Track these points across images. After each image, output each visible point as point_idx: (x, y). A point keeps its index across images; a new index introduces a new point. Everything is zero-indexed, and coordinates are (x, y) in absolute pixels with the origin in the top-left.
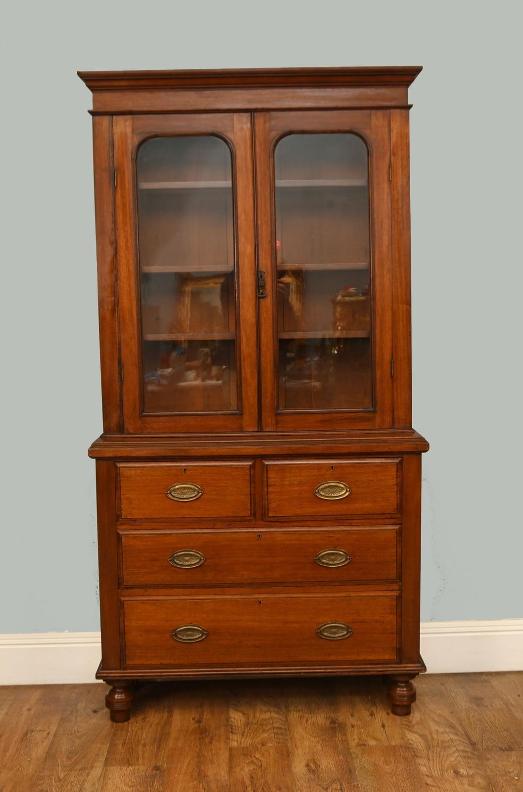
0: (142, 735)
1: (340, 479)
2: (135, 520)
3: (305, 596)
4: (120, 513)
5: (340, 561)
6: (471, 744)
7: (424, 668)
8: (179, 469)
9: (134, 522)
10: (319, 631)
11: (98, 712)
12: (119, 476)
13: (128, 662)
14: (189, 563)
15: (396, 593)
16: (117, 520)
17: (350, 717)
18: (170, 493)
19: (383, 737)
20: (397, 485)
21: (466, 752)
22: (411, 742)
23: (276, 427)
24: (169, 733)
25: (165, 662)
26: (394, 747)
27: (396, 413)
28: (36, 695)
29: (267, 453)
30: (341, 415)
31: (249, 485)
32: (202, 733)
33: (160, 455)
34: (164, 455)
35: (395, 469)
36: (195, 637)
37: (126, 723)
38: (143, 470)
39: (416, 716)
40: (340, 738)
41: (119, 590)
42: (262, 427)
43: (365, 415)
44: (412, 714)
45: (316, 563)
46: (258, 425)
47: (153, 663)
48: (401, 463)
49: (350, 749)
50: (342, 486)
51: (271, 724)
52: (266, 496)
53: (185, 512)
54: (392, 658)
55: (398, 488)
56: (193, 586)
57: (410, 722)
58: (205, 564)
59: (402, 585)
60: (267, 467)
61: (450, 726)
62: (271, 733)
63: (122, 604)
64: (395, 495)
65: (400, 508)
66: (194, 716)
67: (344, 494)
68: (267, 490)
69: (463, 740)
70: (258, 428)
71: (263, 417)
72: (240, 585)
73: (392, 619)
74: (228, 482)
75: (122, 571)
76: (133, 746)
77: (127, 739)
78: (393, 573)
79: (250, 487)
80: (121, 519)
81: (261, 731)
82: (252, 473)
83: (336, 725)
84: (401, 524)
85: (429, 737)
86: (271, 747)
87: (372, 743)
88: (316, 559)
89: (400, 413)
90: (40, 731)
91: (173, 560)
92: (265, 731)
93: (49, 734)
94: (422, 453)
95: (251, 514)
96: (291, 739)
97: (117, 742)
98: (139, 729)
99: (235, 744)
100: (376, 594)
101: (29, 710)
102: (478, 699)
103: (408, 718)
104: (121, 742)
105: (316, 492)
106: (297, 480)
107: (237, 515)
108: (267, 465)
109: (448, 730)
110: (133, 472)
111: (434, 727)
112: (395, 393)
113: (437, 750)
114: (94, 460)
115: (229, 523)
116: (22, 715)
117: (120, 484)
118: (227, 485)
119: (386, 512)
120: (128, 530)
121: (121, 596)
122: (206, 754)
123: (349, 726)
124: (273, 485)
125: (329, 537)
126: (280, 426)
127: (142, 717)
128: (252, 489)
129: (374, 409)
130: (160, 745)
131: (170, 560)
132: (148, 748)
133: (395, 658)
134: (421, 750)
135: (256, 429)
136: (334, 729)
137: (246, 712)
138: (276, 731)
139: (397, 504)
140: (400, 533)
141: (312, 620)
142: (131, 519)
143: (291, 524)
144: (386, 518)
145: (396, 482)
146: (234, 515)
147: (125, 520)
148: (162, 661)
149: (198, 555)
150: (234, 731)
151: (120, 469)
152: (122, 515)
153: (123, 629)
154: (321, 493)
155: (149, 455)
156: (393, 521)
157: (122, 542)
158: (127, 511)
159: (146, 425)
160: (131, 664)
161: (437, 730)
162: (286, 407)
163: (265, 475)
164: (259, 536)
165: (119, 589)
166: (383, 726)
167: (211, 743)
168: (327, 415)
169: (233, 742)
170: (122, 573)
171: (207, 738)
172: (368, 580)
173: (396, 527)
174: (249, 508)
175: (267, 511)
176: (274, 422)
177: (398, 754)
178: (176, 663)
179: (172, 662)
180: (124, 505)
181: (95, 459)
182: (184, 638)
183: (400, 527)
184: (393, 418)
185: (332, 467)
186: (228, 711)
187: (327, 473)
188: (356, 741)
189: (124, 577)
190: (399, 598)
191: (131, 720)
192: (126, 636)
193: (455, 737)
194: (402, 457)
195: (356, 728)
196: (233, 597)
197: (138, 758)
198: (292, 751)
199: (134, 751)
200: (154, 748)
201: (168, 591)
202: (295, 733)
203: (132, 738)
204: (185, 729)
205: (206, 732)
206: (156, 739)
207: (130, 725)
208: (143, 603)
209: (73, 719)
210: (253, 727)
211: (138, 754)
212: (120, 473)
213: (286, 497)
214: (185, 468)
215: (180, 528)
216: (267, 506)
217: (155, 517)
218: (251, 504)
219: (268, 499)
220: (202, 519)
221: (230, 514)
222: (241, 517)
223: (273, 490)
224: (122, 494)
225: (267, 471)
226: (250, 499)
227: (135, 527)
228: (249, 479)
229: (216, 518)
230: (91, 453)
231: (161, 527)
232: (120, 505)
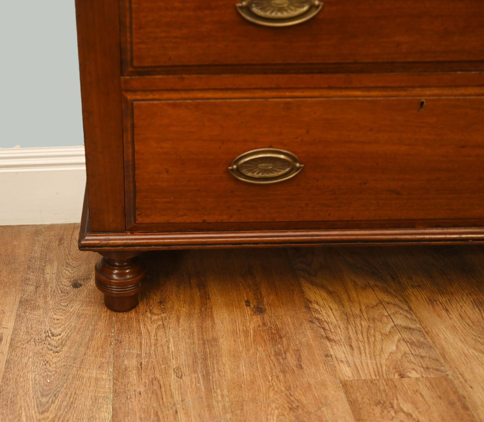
0: (168, 341)
11: (81, 285)
13: (139, 220)
14: (285, 15)
24: (215, 340)
25: (210, 219)
36: (276, 174)
37: (133, 311)
41: (122, 78)
47: (188, 221)
51: (386, 316)
56: (285, 70)
62: (399, 342)
63: (128, 108)
66: (246, 299)
75: (128, 35)
76: (158, 376)
77: (143, 355)
81: (378, 335)
86: (417, 379)
97: (126, 362)
98: (158, 328)
99: (347, 372)
104: (135, 362)
121: (127, 91)
122: (303, 399)
127: (158, 300)
130: (208, 374)
132: (187, 380)
137: (331, 289)
138: (405, 336)
148: (205, 218)
150: (332, 337)
153: (130, 158)
160: (145, 222)
165: (122, 74)
167: (302, 368)
169: (341, 364)
170: (129, 40)
171: (288, 355)
178: (232, 220)
179: (225, 218)
182: (255, 175)
186: (300, 285)
189: (135, 48)
191: (142, 307)
196: (366, 94)
197: (176, 412)
198: (465, 394)
199: (163, 389)
200: (199, 382)
201: (227, 79)
202: (443, 343)
203: (152, 352)
204: (241, 328)
205: (281, 338)
206: (195, 354)
207: (141, 317)
208: (174, 105)
209: (41, 302)
210: (359, 324)
211: (173, 397)
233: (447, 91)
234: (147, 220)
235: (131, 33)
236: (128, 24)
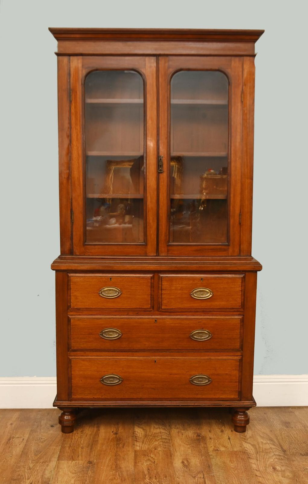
0: (81, 441)
1: (206, 287)
3: (183, 358)
4: (70, 304)
5: (205, 337)
6: (283, 451)
7: (255, 404)
8: (107, 278)
9: (78, 310)
10: (191, 380)
11: (54, 426)
12: (70, 282)
13: (73, 397)
14: (112, 336)
15: (239, 357)
16: (68, 309)
17: (209, 433)
18: (101, 293)
19: (229, 446)
20: (241, 291)
21: (280, 455)
22: (246, 449)
23: (167, 254)
24: (97, 441)
25: (96, 397)
26: (236, 452)
27: (242, 247)
28: (16, 415)
29: (162, 270)
30: (208, 247)
31: (150, 289)
32: (118, 441)
33: (96, 269)
34: (98, 269)
35: (241, 281)
37: (71, 434)
38: (85, 278)
39: (249, 433)
40: (203, 446)
42: (158, 253)
43: (223, 247)
44: (246, 432)
45: (190, 338)
46: (157, 252)
47: (88, 398)
48: (244, 277)
49: (209, 453)
50: (207, 291)
51: (160, 436)
52: (161, 296)
53: (110, 305)
54: (235, 397)
55: (242, 293)
56: (114, 351)
57: (246, 437)
58: (122, 337)
59: (242, 353)
60: (161, 279)
61: (270, 439)
62: (160, 442)
63: (70, 361)
64: (240, 297)
65: (243, 305)
66: (113, 431)
67: (208, 295)
68: (161, 293)
69: (278, 448)
70: (156, 254)
71: (159, 247)
72: (143, 350)
73: (236, 373)
76: (75, 448)
77: (72, 444)
78: (238, 345)
79: (151, 290)
80: (70, 309)
81: (154, 440)
82: (152, 282)
83: (200, 438)
84: (243, 315)
85: (257, 446)
86: (160, 450)
87: (222, 449)
88: (191, 336)
89: (244, 246)
90: (18, 438)
91: (102, 335)
92: (156, 440)
93: (23, 439)
94: (258, 272)
95: (151, 307)
96: (173, 445)
97: (65, 445)
98: (79, 437)
99: (138, 448)
100: (227, 358)
101: (11, 424)
102: (287, 423)
103: (244, 434)
104: (68, 445)
105: (191, 294)
106: (180, 286)
107: (142, 307)
108: (162, 277)
109: (269, 442)
110: (79, 279)
111: (260, 440)
112: (241, 234)
113: (262, 454)
115: (137, 312)
116: (7, 427)
117: (70, 287)
118: (137, 288)
119: (234, 308)
120: (75, 315)
121: (69, 356)
122: (120, 454)
123: (208, 438)
124: (165, 289)
125: (199, 322)
126: (170, 252)
127: (81, 430)
128: (152, 291)
129: (229, 243)
130: (92, 448)
131: (100, 335)
132: (84, 449)
133: (237, 397)
134: (252, 454)
136: (198, 440)
137: (145, 428)
138: (163, 440)
139: (241, 302)
140: (242, 321)
141: (187, 373)
142: (77, 309)
143: (175, 314)
144: (235, 311)
145: (241, 289)
146: (140, 307)
147: (73, 309)
148: (94, 396)
149: (118, 332)
150: (138, 440)
151: (70, 278)
153: (70, 376)
154: (195, 295)
155: (88, 269)
156: (239, 313)
157: (71, 322)
158: (74, 303)
159: (87, 250)
161: (262, 442)
162: (173, 241)
163: (160, 283)
164: (156, 320)
165: (68, 351)
166: (229, 439)
167: (123, 447)
168: (199, 247)
170: (70, 342)
171: (121, 444)
172: (222, 349)
173: (240, 317)
174: (150, 303)
175: (161, 306)
176: (167, 251)
177: (238, 456)
178: (103, 397)
179: (100, 397)
180: (73, 300)
181: (55, 271)
182: (108, 382)
183: (242, 317)
184: (240, 250)
185: (202, 279)
186: (134, 427)
187: (199, 282)
188: (213, 448)
189: (72, 344)
190: (241, 361)
191: (74, 432)
192: (72, 380)
193: (273, 447)
194: (245, 274)
195: (212, 440)
196: (139, 358)
197: (79, 456)
198: (173, 453)
199: (76, 451)
200: (88, 450)
201: (98, 353)
202: (175, 442)
203: (75, 443)
204: (108, 438)
205: (120, 440)
206: (89, 444)
207: (73, 435)
208: (83, 360)
209: (39, 430)
210: (149, 438)
211: (78, 453)
212: (70, 279)
213: (173, 297)
214: (111, 277)
215: (107, 314)
216: (161, 302)
217: (92, 307)
218: (151, 301)
219: (162, 298)
220: (120, 309)
221: (138, 307)
222: (145, 309)
223: (165, 292)
224: (71, 292)
225: (162, 280)
226: (151, 298)
227: (79, 313)
228: (150, 285)
229: (129, 309)
230: (52, 267)
231: (95, 314)
232: (70, 300)
233: (162, 358)
234: (75, 397)
235: (71, 340)
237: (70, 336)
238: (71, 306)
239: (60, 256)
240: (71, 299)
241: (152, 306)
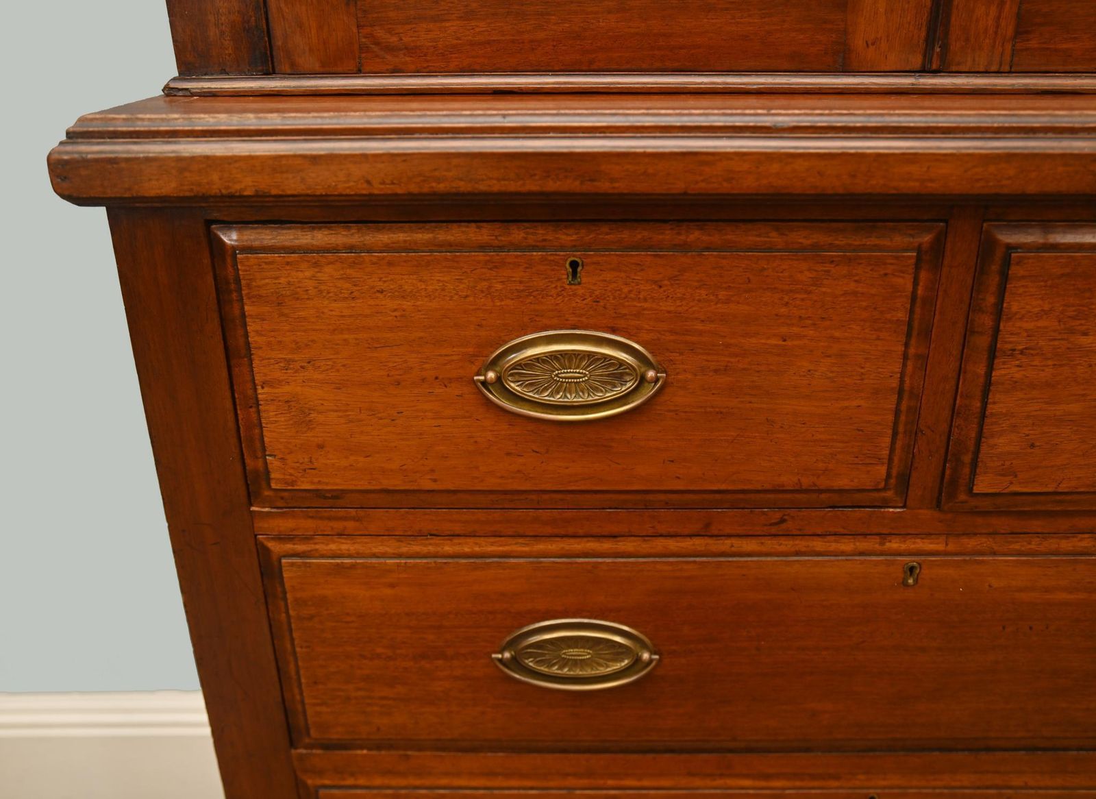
2: (333, 497)
4: (260, 463)
8: (543, 261)
12: (234, 295)
16: (252, 496)
18: (499, 381)
23: (1013, 55)
33: (441, 187)
34: (464, 187)
41: (293, 751)
42: (943, 47)
46: (930, 41)
52: (978, 404)
53: (572, 469)
56: (600, 748)
60: (1007, 262)
68: (989, 375)
70: (927, 54)
74: (796, 330)
75: (296, 691)
79: (905, 357)
80: (267, 493)
91: (517, 662)
95: (889, 476)
107: (824, 483)
108: (1010, 248)
110: (304, 275)
114: (99, 215)
115: (777, 515)
117: (246, 335)
118: (789, 343)
120: (307, 539)
121: (304, 771)
124: (1022, 352)
126: (1033, 44)
128: (911, 365)
131: (500, 660)
135: (917, 61)
142: (318, 494)
146: (806, 482)
147: (286, 494)
149: (629, 643)
151: (235, 264)
152: (272, 476)
155: (377, 189)
157: (282, 581)
158: (293, 458)
159: (380, 33)
163: (991, 300)
164: (912, 569)
165: (292, 744)
170: (298, 697)
174: (886, 452)
175: (965, 471)
176: (1008, 28)
180: (277, 430)
181: (101, 212)
189: (310, 711)
201: (494, 760)
208: (395, 798)
212: (238, 280)
213: (1075, 407)
214: (576, 256)
215: (548, 530)
216: (971, 445)
217: (427, 484)
218: (895, 434)
219: (983, 415)
220: (650, 497)
221: (788, 480)
222: (841, 491)
223: (1018, 376)
224: (258, 378)
225: (1005, 277)
226: (897, 413)
227: (338, 525)
228: (902, 315)
229: (718, 496)
230: (65, 179)
231: (458, 528)
232: (257, 431)
235: (300, 688)
236: (293, 673)
237: (292, 666)
238: (268, 480)
239: (174, 79)
240: (261, 428)
241: (894, 472)
